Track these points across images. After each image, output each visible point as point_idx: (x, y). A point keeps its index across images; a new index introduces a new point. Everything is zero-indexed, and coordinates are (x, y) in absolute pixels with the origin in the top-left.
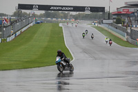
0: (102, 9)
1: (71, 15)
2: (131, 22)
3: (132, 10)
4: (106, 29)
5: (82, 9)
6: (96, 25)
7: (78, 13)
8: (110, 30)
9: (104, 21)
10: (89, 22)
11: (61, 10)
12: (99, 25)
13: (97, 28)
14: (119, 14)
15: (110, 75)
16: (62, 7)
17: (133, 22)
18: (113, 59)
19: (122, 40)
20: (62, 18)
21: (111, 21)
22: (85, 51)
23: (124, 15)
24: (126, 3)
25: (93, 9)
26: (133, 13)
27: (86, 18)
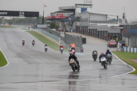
0: (36, 14)
1: (6, 20)
2: (65, 26)
3: (66, 15)
4: (40, 33)
5: (16, 14)
6: (31, 29)
7: (12, 17)
8: (44, 35)
9: (38, 26)
10: (23, 26)
12: (33, 30)
13: (32, 33)
14: (53, 19)
15: (45, 79)
17: (67, 26)
18: (47, 64)
19: (56, 44)
21: (45, 26)
22: (19, 55)
23: (57, 19)
24: (60, 8)
25: (27, 14)
26: (67, 18)
27: (20, 22)
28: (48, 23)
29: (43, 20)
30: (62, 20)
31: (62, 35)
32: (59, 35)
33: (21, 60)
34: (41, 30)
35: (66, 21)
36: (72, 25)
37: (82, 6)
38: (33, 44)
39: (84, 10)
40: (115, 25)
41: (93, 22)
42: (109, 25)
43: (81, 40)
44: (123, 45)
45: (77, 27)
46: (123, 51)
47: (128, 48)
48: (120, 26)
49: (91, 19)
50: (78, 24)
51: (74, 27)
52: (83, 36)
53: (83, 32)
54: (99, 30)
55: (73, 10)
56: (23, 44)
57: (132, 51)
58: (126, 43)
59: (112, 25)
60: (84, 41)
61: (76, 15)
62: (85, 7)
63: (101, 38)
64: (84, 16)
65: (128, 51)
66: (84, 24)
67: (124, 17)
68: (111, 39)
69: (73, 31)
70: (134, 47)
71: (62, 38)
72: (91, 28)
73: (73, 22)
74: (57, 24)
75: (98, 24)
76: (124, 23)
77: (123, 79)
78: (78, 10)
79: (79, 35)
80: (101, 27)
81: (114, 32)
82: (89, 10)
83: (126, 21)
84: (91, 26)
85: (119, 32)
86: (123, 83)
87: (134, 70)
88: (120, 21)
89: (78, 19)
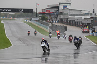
0: (32, 10)
1: (10, 15)
3: (52, 10)
4: (35, 24)
5: (17, 10)
6: (28, 21)
7: (14, 13)
8: (37, 25)
9: (33, 19)
10: (22, 19)
11: (3, 11)
12: (30, 22)
13: (28, 23)
14: (43, 13)
16: (3, 9)
17: (53, 19)
19: (46, 32)
20: (3, 17)
21: (38, 19)
22: (20, 39)
23: (47, 14)
24: (48, 6)
25: (25, 10)
26: (54, 13)
27: (20, 16)
28: (40, 17)
29: (37, 15)
30: (50, 14)
33: (21, 42)
35: (53, 15)
36: (57, 18)
37: (64, 4)
38: (36, 34)
39: (65, 7)
40: (87, 17)
41: (72, 15)
42: (83, 17)
43: (63, 28)
45: (60, 19)
46: (93, 35)
48: (91, 18)
49: (70, 13)
50: (61, 17)
51: (58, 19)
52: (65, 26)
53: (65, 23)
54: (76, 21)
55: (58, 7)
56: (28, 34)
58: (96, 30)
59: (85, 17)
60: (66, 29)
61: (60, 11)
62: (66, 5)
63: (77, 27)
64: (65, 12)
66: (66, 17)
67: (93, 12)
69: (58, 22)
71: (50, 27)
72: (70, 20)
73: (57, 15)
74: (46, 17)
75: (75, 17)
76: (93, 16)
77: (94, 55)
78: (61, 7)
79: (62, 25)
80: (77, 19)
81: (87, 22)
82: (69, 7)
83: (95, 15)
84: (71, 18)
85: (90, 22)
86: (93, 58)
88: (91, 14)
89: (61, 13)
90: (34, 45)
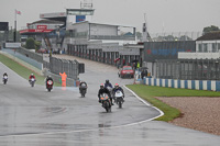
28: (23, 40)
29: (15, 36)
31: (46, 58)
32: (41, 60)
34: (12, 51)
35: (52, 37)
36: (61, 44)
37: (77, 13)
39: (80, 19)
40: (131, 42)
41: (96, 37)
42: (121, 43)
43: (76, 67)
44: (144, 74)
45: (69, 46)
46: (145, 84)
47: (152, 80)
48: (139, 44)
49: (92, 33)
50: (71, 41)
52: (80, 61)
53: (79, 54)
54: (104, 50)
55: (63, 19)
57: (158, 84)
58: (149, 71)
59: (126, 42)
60: (81, 68)
61: (68, 27)
62: (83, 13)
63: (108, 64)
64: (80, 29)
65: (153, 83)
66: (82, 41)
67: (144, 30)
68: (124, 64)
69: (63, 53)
70: (161, 77)
71: (46, 65)
72: (92, 47)
73: (63, 37)
74: (37, 42)
75: (104, 41)
76: (144, 39)
77: (145, 129)
78: (71, 19)
79: (72, 59)
80: (108, 45)
81: (128, 53)
82: (89, 18)
83: (149, 36)
84: (93, 44)
85: (138, 54)
86: (144, 136)
87: (162, 114)
88: (139, 35)
89: (72, 33)
90: (9, 105)
